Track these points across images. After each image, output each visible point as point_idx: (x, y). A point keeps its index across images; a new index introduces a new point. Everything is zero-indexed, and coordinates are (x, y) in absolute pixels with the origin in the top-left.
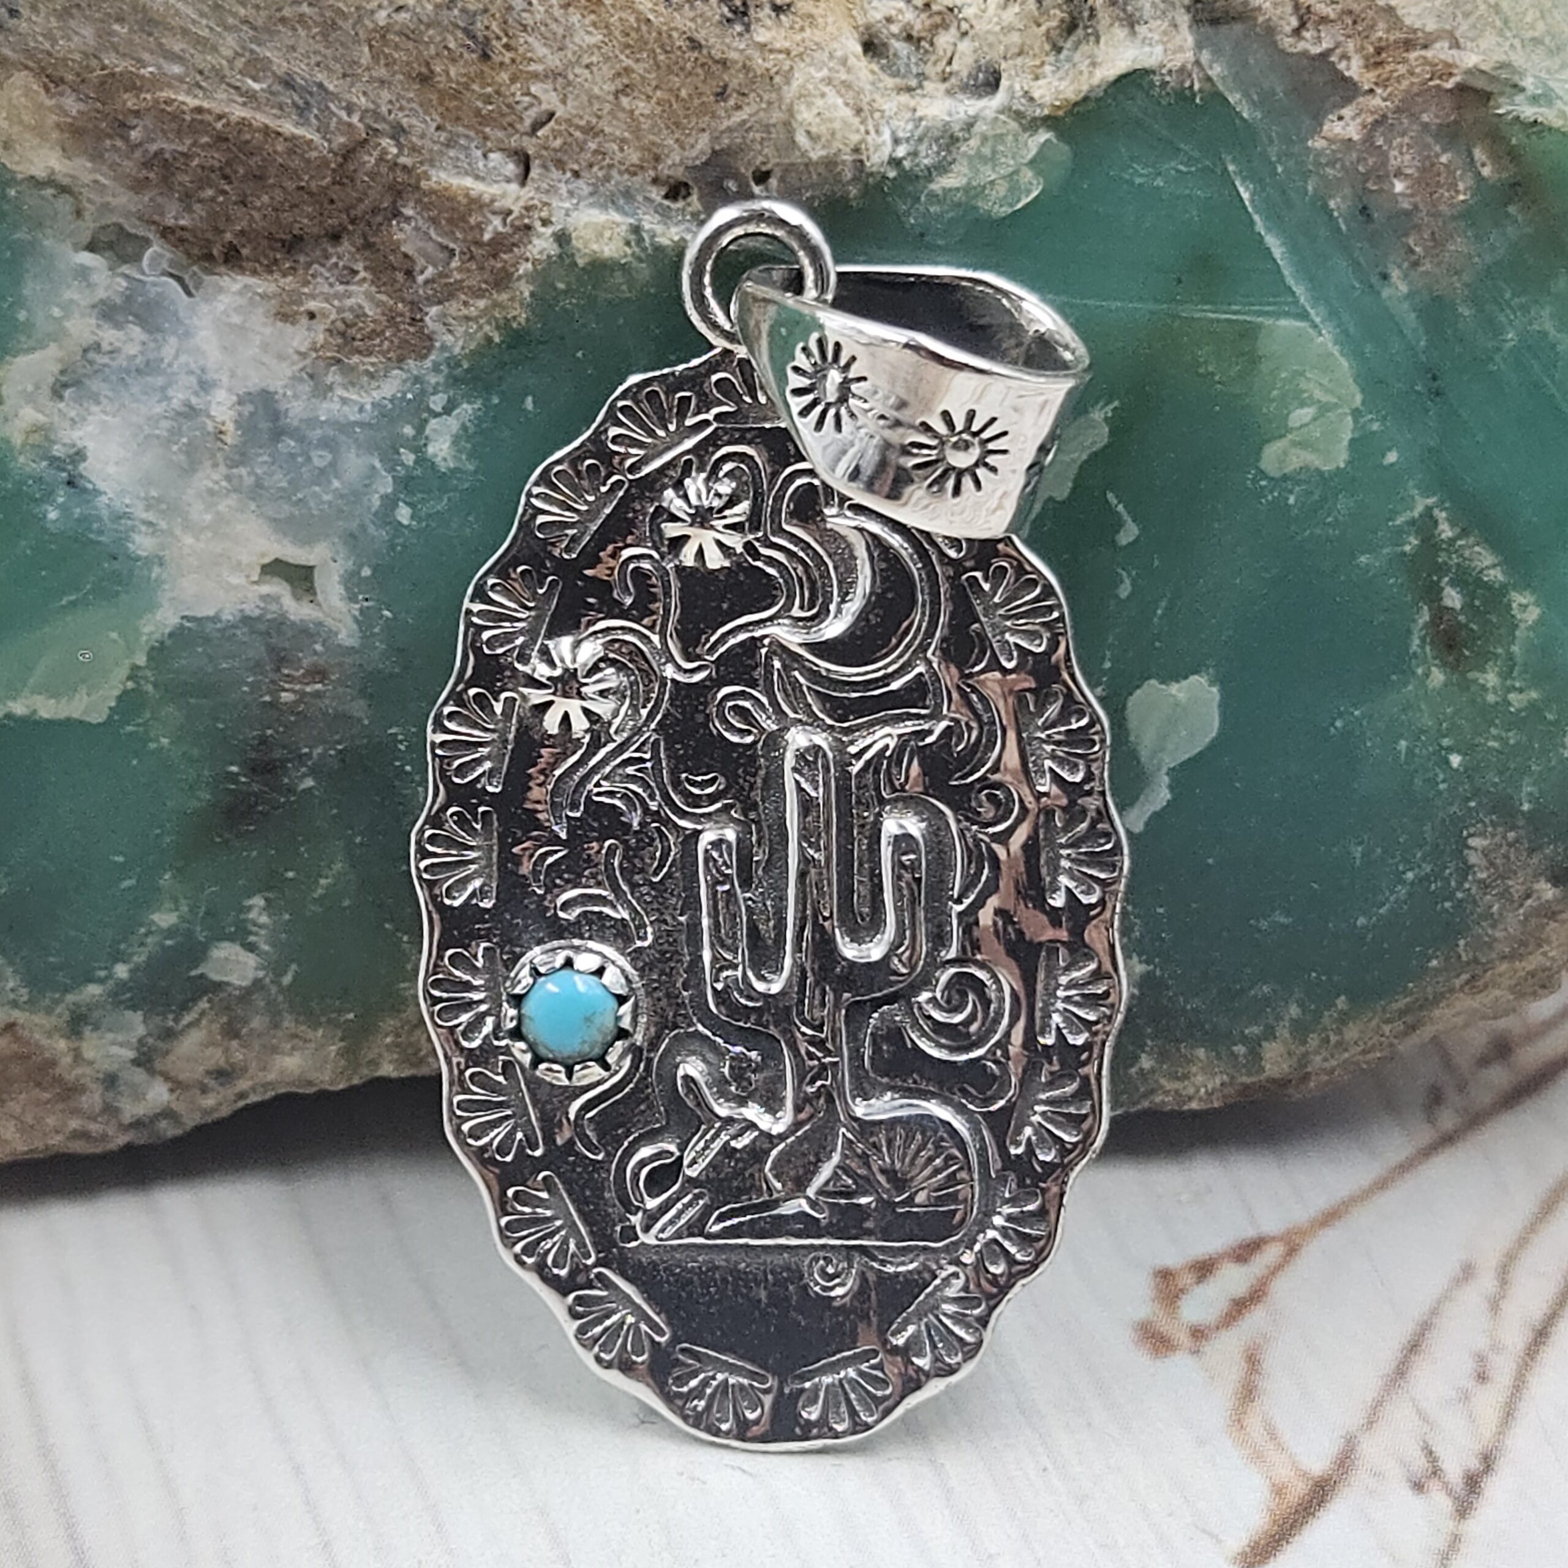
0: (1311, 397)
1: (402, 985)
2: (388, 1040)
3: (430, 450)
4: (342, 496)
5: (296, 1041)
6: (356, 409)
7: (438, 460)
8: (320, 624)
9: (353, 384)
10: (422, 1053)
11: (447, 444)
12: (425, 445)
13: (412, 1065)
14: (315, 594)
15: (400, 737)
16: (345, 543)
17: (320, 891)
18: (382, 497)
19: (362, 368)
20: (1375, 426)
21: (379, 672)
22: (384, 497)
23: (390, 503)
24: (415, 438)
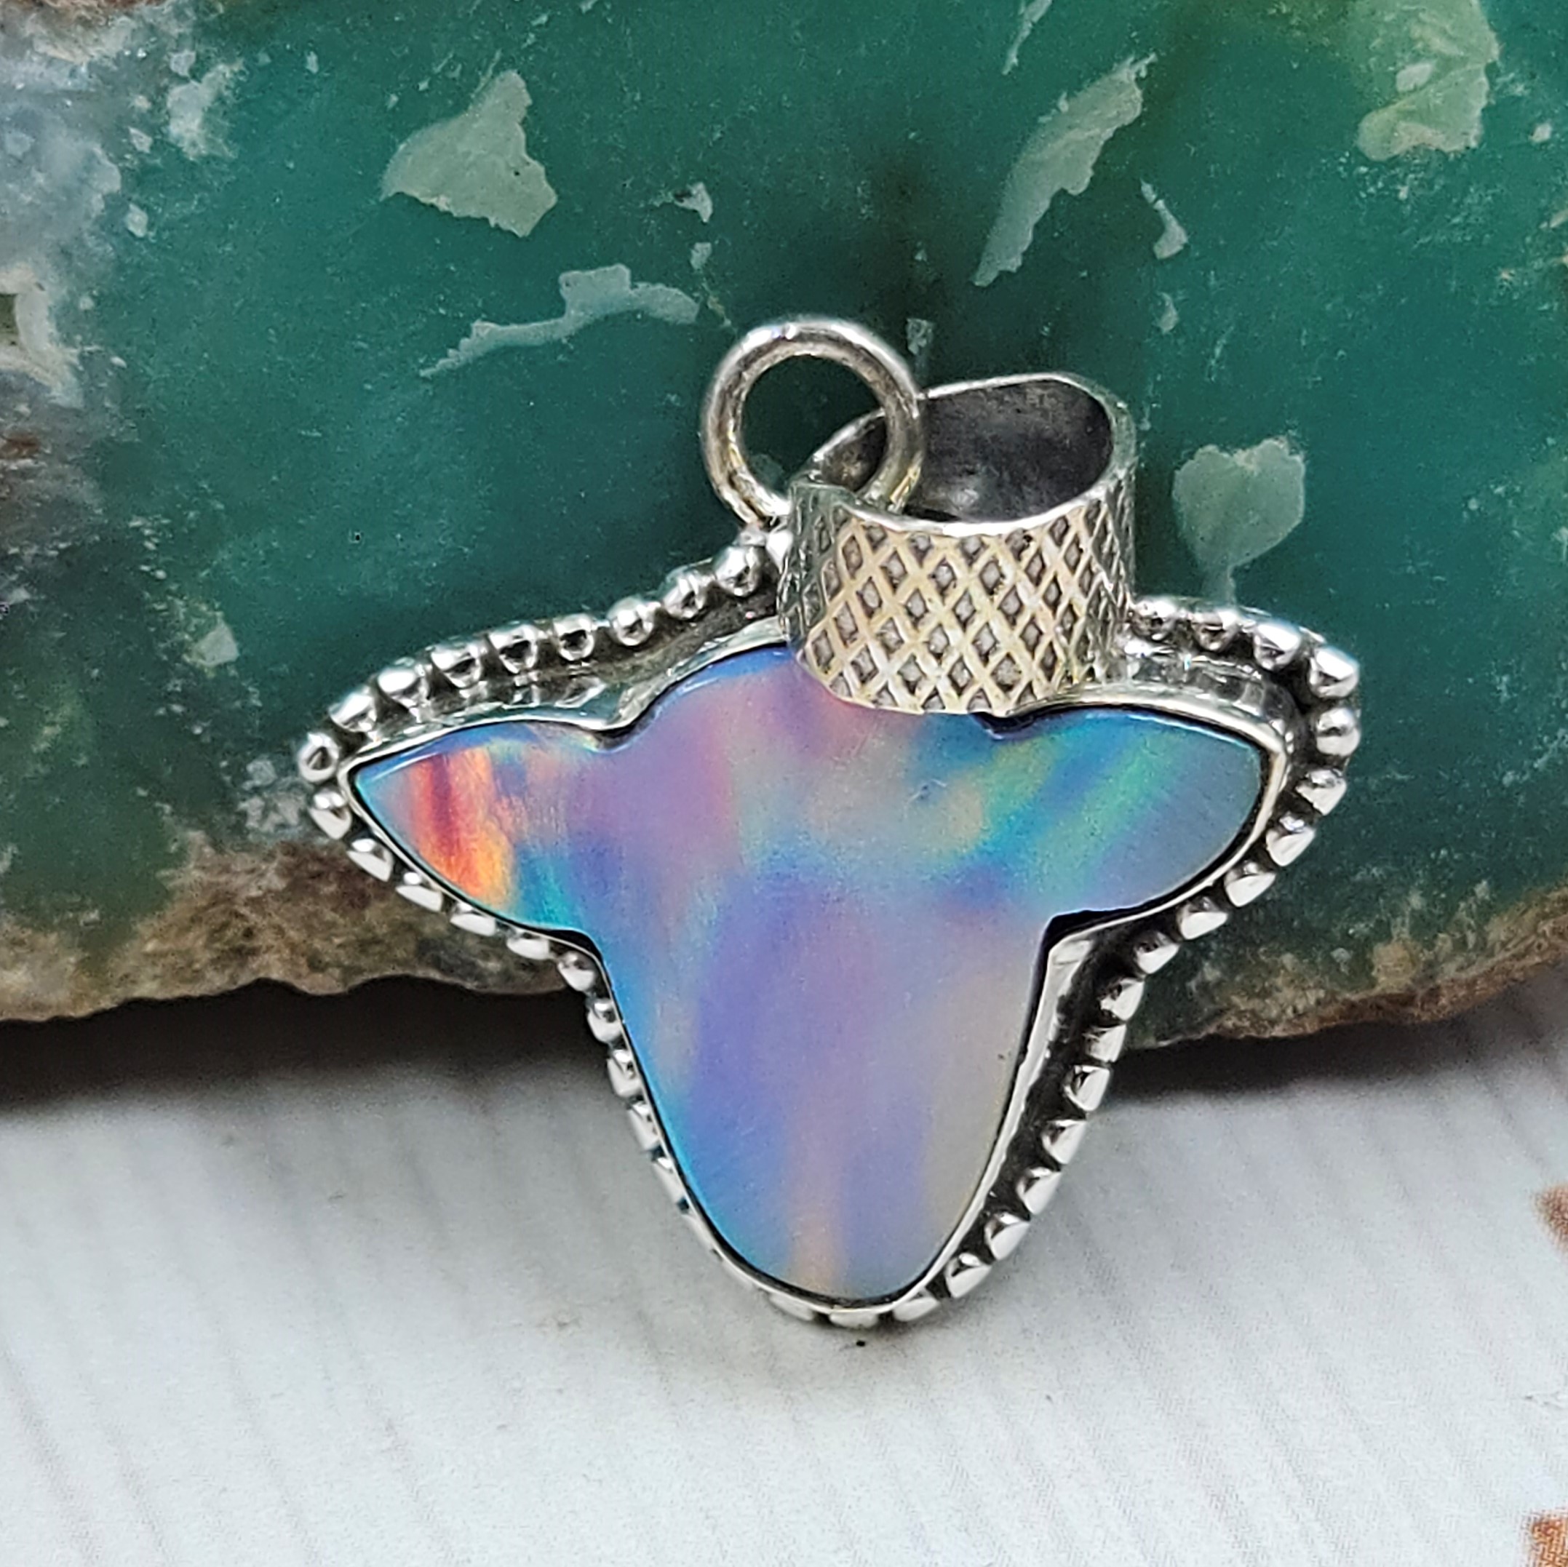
0: (1427, 48)
1: (164, 873)
2: (150, 947)
3: (175, 129)
4: (48, 197)
5: (18, 950)
6: (67, 73)
7: (185, 146)
8: (25, 376)
9: (61, 36)
10: (197, 966)
11: (198, 121)
12: (167, 123)
13: (184, 981)
14: (15, 333)
15: (147, 532)
16: (57, 266)
17: (43, 746)
18: (104, 197)
19: (74, 16)
20: (1519, 89)
21: (110, 439)
22: (109, 199)
23: (116, 205)
24: (151, 112)
